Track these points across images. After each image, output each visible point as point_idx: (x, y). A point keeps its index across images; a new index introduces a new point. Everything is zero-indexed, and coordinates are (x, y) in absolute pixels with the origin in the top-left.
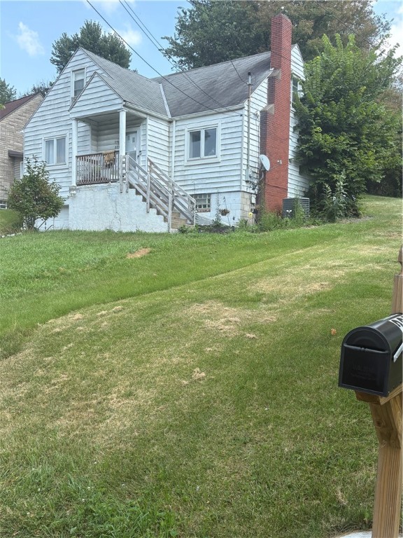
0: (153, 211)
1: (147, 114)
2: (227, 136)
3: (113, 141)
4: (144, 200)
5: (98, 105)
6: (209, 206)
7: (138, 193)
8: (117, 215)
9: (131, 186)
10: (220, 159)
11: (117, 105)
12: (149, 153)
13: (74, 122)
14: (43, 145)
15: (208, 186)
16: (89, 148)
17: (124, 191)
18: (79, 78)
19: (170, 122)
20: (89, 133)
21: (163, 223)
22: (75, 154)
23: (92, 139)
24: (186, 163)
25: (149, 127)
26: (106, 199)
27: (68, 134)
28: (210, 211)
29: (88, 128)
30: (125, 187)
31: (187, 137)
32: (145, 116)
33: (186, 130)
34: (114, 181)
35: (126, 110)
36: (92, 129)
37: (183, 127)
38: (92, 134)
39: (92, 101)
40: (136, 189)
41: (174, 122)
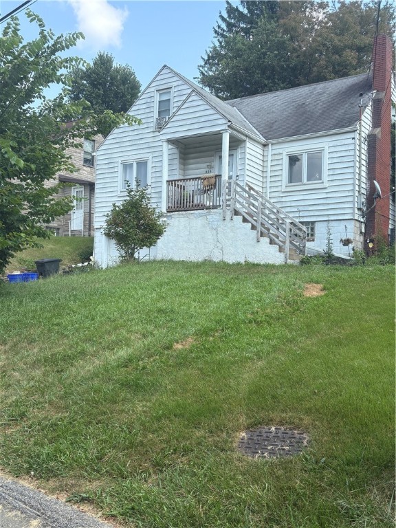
0: (265, 240)
1: (246, 136)
2: (335, 161)
3: (205, 165)
4: (253, 227)
5: (196, 126)
6: (312, 235)
7: (245, 220)
8: (218, 244)
9: (236, 213)
10: (326, 185)
11: (219, 125)
12: (247, 178)
13: (165, 144)
14: (121, 168)
15: (312, 213)
16: (176, 172)
17: (228, 218)
18: (165, 98)
19: (265, 145)
20: (177, 156)
21: (278, 253)
22: (166, 178)
23: (180, 163)
24: (284, 189)
25: (248, 150)
26: (204, 226)
27: (150, 158)
28: (313, 240)
29: (176, 151)
30: (229, 214)
31: (286, 161)
32: (244, 138)
33: (285, 153)
34: (215, 207)
35: (230, 131)
36: (180, 153)
37: (281, 151)
38: (180, 158)
39: (189, 122)
40: (243, 217)
41: (270, 146)
